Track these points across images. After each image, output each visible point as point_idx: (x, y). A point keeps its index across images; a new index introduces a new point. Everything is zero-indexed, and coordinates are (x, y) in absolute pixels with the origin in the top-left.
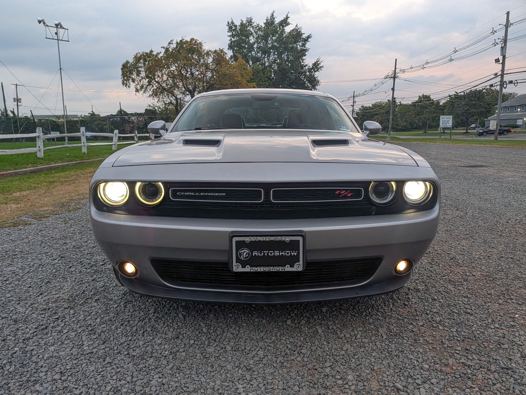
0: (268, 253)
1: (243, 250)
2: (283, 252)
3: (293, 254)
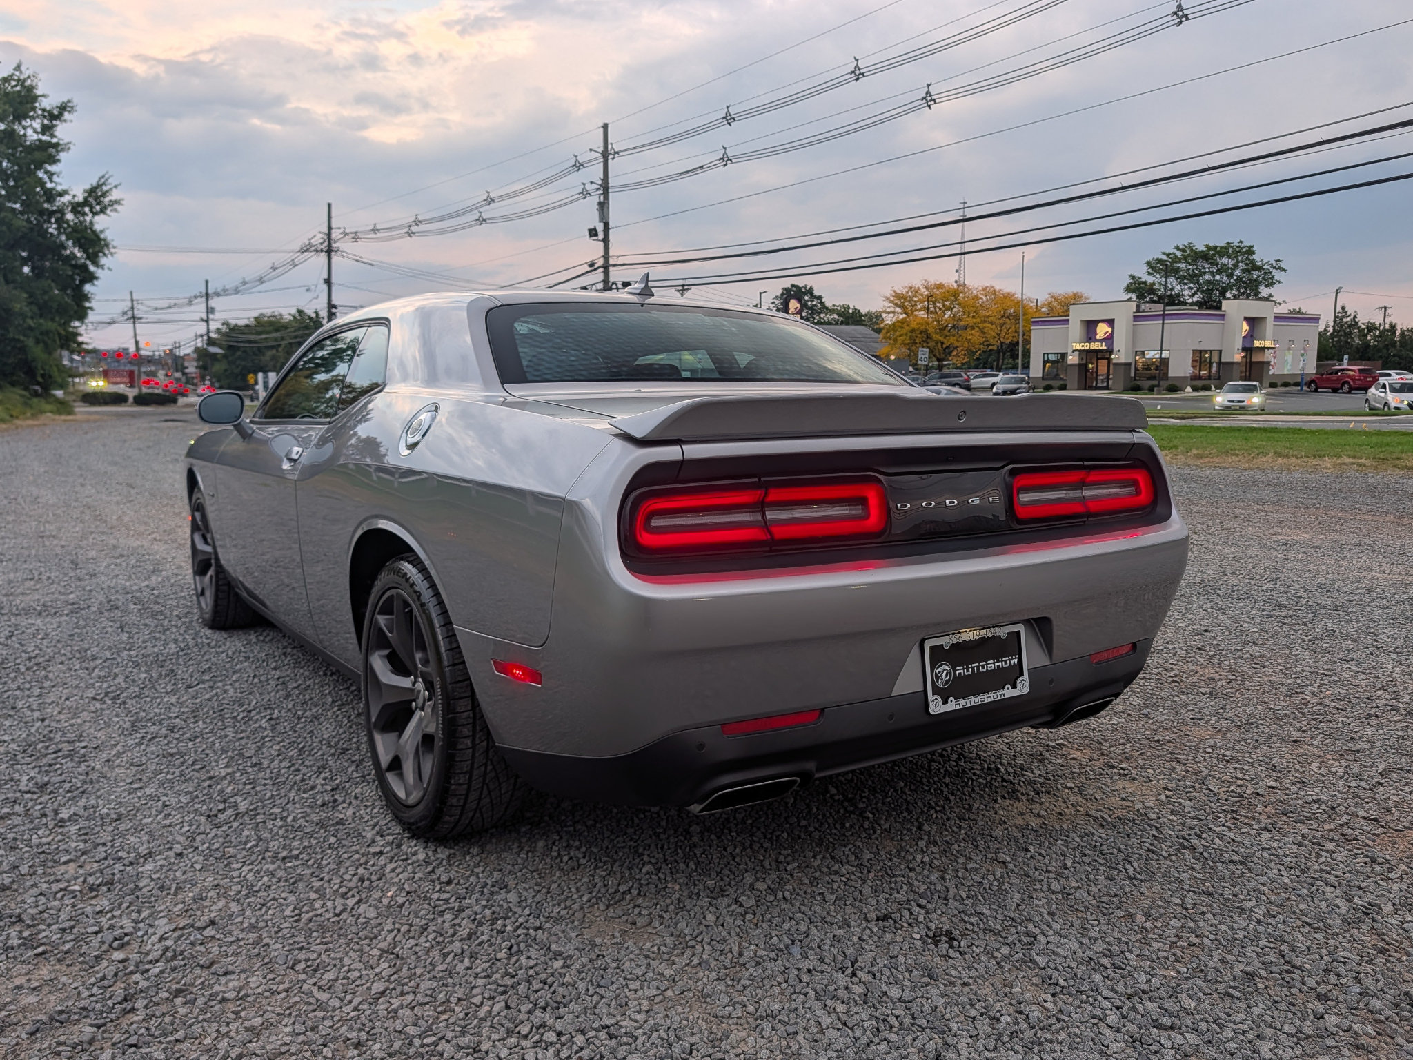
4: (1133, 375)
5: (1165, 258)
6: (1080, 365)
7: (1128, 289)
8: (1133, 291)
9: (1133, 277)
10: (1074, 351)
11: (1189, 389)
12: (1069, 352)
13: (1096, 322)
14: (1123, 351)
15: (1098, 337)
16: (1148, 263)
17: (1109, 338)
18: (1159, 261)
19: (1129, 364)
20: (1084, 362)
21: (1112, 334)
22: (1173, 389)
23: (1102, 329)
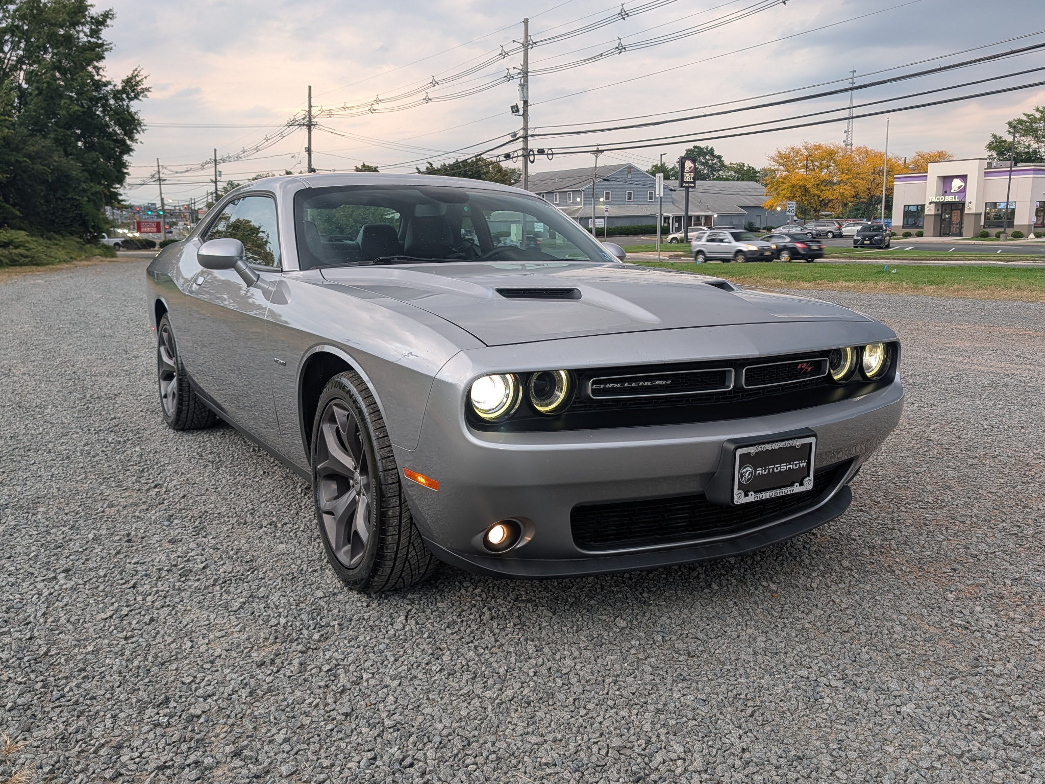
0: (773, 469)
1: (745, 467)
2: (790, 464)
3: (801, 465)
4: (982, 223)
5: (1025, 118)
6: (935, 215)
7: (990, 147)
8: (994, 149)
9: (995, 136)
10: (930, 203)
11: (1032, 236)
12: (927, 204)
13: (952, 178)
14: (974, 203)
15: (952, 191)
16: (1010, 124)
17: (963, 191)
18: (1020, 122)
19: (980, 214)
20: (940, 212)
21: (965, 187)
22: (1018, 235)
23: (956, 184)
